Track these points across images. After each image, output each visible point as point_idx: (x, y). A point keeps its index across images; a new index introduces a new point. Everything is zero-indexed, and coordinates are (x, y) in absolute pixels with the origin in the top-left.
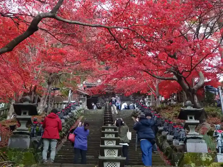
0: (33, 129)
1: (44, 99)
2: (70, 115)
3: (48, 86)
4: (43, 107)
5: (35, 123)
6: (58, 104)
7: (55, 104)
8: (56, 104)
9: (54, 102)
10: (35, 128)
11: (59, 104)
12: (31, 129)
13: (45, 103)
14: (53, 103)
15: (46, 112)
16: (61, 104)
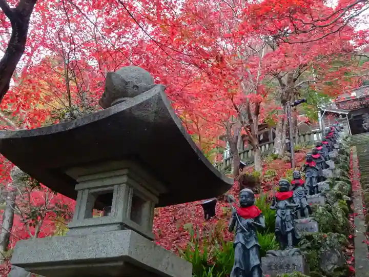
0: (244, 246)
1: (281, 130)
2: (337, 149)
3: (282, 107)
4: (283, 144)
5: (246, 217)
6: (304, 135)
7: (300, 136)
8: (302, 136)
9: (297, 132)
10: (254, 242)
11: (307, 136)
12: (235, 245)
13: (284, 136)
14: (297, 136)
15: (290, 151)
16: (309, 134)
